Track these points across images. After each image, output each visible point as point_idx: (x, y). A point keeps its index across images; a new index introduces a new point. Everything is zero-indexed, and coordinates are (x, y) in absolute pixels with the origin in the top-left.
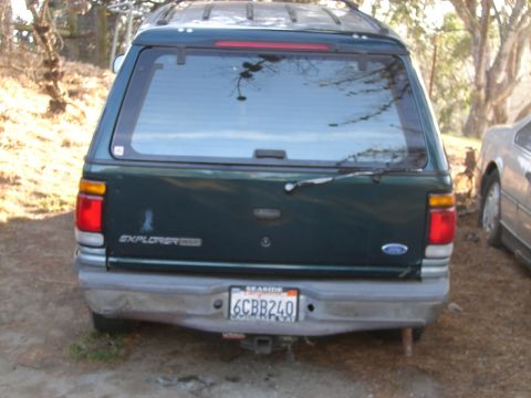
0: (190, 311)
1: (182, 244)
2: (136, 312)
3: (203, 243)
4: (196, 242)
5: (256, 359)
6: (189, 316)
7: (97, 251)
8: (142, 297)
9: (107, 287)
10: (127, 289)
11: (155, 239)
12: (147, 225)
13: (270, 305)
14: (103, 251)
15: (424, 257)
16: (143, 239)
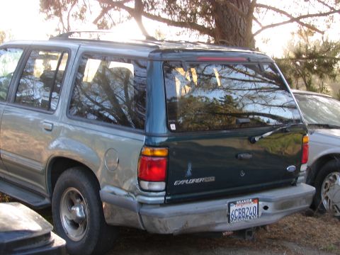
0: (217, 222)
1: (206, 181)
2: (191, 228)
3: (216, 179)
4: (212, 179)
5: (237, 247)
6: (217, 224)
7: (160, 193)
8: (195, 217)
9: (177, 214)
10: (188, 214)
11: (193, 181)
12: (189, 173)
13: (246, 210)
14: (164, 193)
15: (300, 171)
16: (186, 182)
